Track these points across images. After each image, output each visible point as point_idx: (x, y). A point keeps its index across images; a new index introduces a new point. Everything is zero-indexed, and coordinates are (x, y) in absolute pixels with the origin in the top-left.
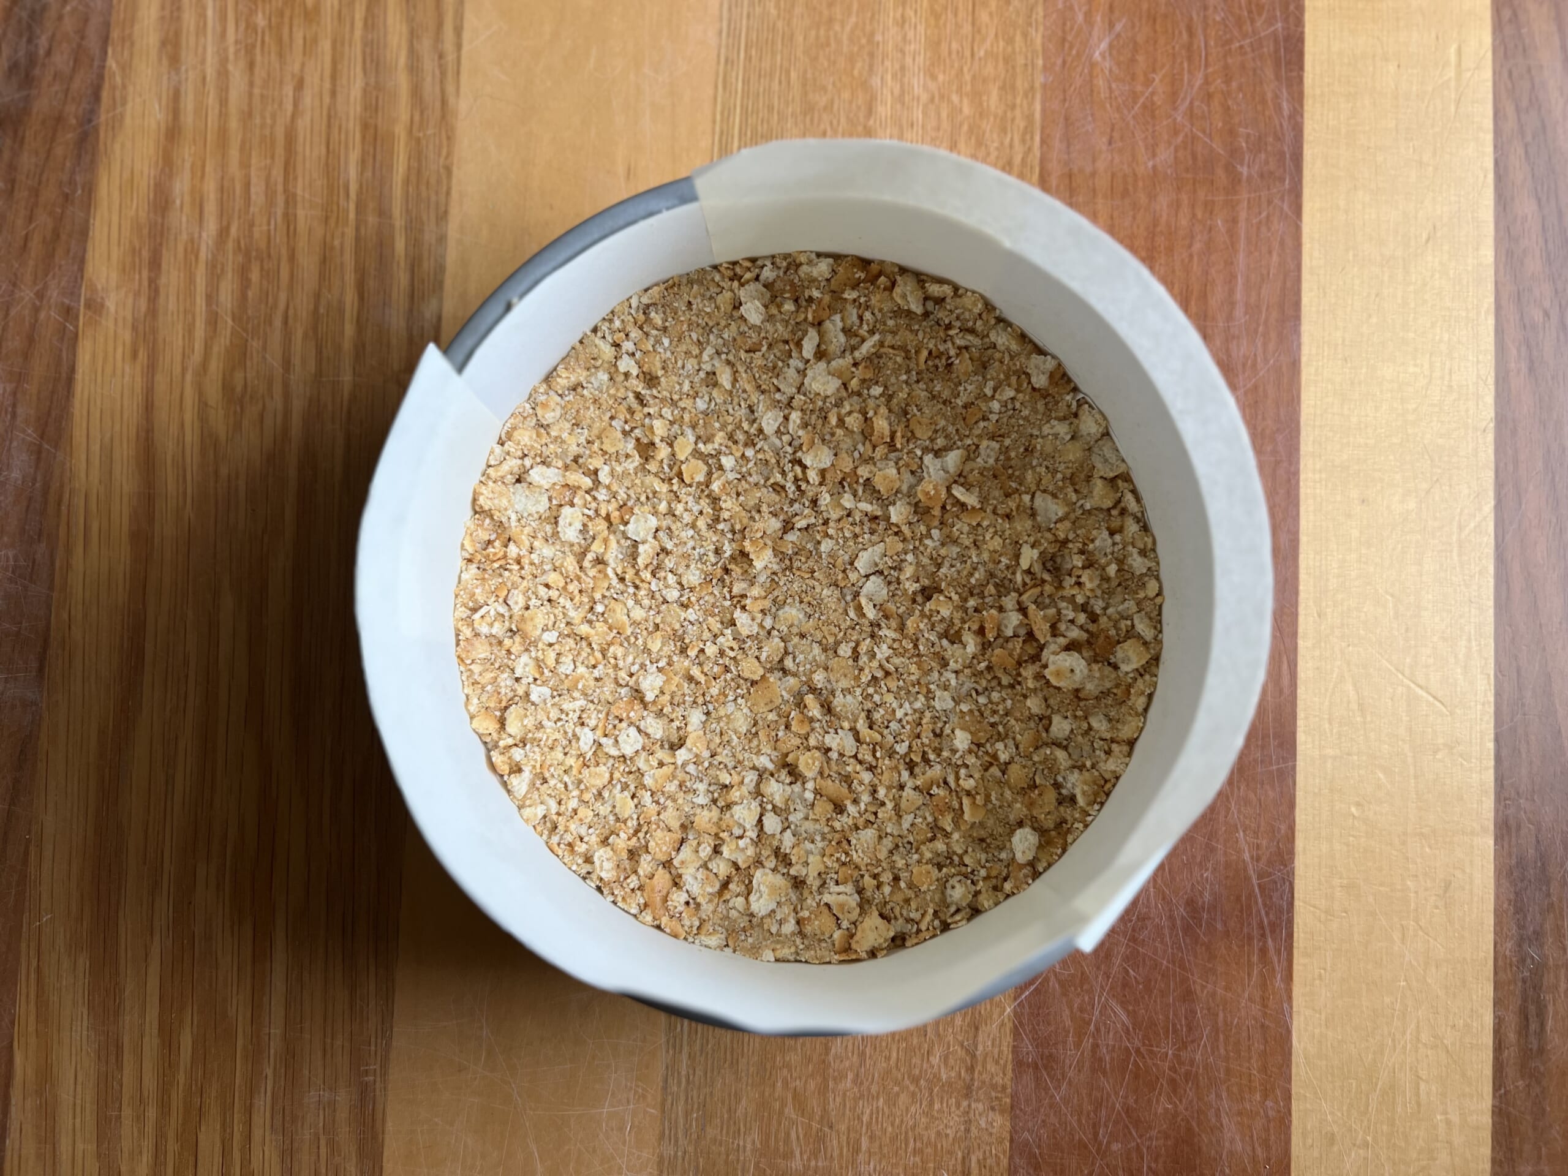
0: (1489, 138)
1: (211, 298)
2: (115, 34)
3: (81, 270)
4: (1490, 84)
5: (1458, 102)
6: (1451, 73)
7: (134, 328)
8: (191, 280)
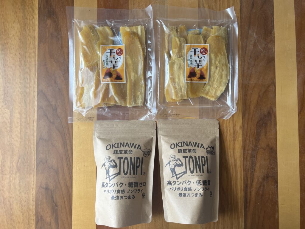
0: (73, 157)
1: (227, 129)
2: (242, 162)
3: (243, 132)
4: (73, 164)
5: (77, 161)
6: (78, 165)
7: (236, 125)
8: (230, 132)
